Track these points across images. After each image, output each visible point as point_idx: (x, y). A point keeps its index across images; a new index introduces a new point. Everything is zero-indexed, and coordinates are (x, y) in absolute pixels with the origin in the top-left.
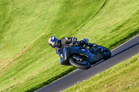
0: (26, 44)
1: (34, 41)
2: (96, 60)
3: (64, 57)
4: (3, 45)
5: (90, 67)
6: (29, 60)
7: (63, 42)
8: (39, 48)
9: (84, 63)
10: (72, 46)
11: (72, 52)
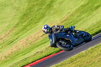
0: (69, 11)
1: (75, 9)
2: (78, 43)
3: (52, 41)
4: (53, 11)
5: (72, 49)
6: (71, 22)
7: (54, 29)
8: (79, 14)
9: (68, 46)
10: (59, 33)
11: (58, 38)
